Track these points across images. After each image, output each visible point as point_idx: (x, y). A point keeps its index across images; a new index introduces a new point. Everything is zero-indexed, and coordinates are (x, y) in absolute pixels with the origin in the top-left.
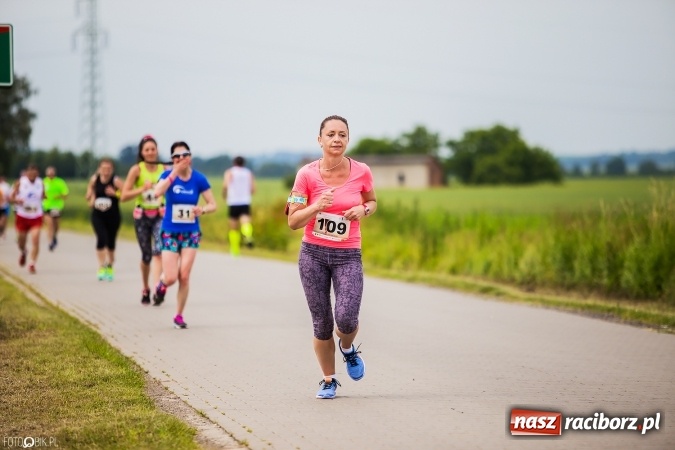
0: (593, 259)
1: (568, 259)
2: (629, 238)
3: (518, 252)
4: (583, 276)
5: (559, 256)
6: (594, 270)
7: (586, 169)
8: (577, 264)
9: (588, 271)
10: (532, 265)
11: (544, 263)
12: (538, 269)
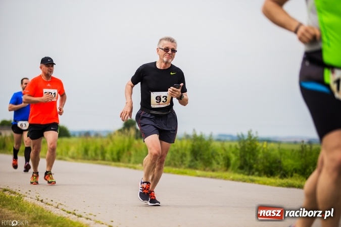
0: (95, 151)
1: (86, 151)
2: (108, 143)
3: (68, 149)
4: (92, 156)
5: (83, 149)
6: (96, 154)
7: (77, 135)
8: (90, 153)
9: (94, 155)
10: (73, 153)
11: (78, 153)
12: (75, 155)
